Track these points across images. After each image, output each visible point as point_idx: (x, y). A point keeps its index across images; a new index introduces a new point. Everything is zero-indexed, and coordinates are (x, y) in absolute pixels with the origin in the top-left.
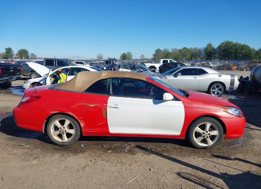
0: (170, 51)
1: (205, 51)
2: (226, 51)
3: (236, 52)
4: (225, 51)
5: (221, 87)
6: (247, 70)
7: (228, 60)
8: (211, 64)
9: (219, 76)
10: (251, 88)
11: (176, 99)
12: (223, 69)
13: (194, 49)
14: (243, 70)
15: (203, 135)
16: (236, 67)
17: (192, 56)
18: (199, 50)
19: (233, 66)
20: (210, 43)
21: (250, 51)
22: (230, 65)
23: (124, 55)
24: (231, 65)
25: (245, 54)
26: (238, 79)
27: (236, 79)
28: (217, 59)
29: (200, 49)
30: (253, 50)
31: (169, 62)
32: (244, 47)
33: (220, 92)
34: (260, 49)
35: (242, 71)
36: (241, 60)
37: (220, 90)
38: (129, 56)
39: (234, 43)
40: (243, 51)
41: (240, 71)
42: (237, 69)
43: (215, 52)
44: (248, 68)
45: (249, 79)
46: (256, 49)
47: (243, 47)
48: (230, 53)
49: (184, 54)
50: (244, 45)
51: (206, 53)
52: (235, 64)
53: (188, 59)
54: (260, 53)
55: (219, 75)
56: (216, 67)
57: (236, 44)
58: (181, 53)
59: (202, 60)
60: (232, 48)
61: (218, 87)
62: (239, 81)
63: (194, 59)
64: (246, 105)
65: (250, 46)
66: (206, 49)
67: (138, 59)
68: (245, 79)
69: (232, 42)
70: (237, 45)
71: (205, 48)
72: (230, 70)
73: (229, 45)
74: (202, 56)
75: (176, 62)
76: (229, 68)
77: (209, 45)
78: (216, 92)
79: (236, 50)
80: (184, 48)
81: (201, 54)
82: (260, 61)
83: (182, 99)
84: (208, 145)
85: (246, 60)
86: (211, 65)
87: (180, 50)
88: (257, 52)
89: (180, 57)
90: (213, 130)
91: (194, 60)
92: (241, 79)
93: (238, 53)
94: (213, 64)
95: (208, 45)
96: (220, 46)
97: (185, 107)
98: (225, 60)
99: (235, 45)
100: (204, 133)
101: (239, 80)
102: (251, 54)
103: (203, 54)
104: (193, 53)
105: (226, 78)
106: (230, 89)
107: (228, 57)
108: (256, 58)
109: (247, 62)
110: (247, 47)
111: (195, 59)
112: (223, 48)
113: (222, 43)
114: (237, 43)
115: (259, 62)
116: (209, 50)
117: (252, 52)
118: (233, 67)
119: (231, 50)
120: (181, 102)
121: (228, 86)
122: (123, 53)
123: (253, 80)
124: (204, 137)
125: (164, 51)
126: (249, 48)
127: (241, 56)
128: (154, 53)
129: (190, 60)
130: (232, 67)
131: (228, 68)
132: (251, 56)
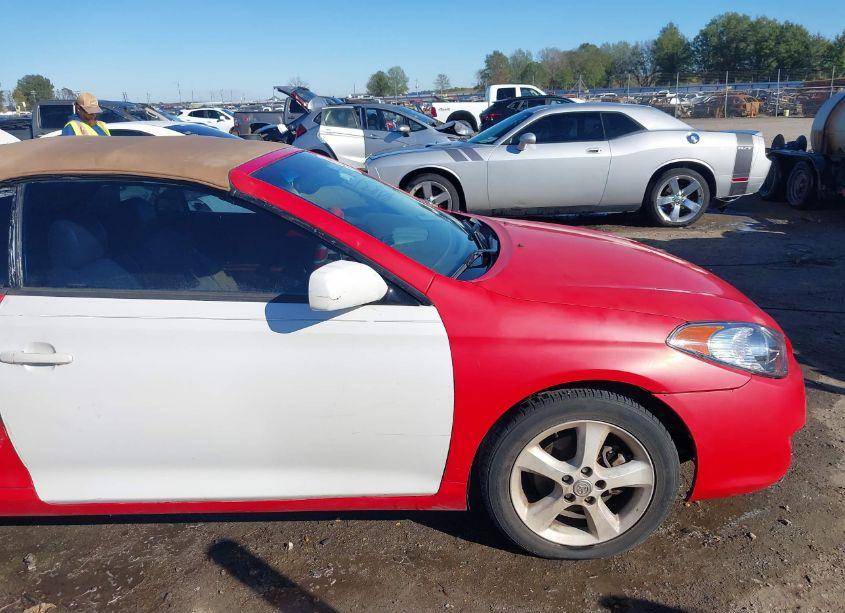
0: (536, 58)
1: (654, 52)
2: (725, 51)
3: (759, 54)
4: (720, 49)
5: (697, 183)
6: (794, 114)
7: (731, 81)
8: (671, 98)
9: (689, 138)
10: (815, 185)
11: (402, 293)
12: (712, 115)
13: (616, 47)
14: (781, 114)
15: (568, 489)
16: (757, 105)
17: (609, 73)
18: (636, 52)
19: (749, 100)
20: (671, 24)
21: (807, 47)
22: (737, 100)
23: (381, 80)
24: (742, 97)
25: (790, 57)
26: (767, 150)
27: (759, 148)
28: (694, 80)
29: (636, 47)
30: (818, 40)
31: (518, 94)
32: (785, 33)
33: (691, 205)
34: (841, 35)
35: (780, 119)
36: (774, 79)
37: (694, 197)
38: (398, 83)
39: (753, 19)
40: (782, 48)
41: (772, 119)
42: (760, 111)
43: (689, 57)
44: (799, 108)
45: (809, 148)
46: (827, 38)
47: (781, 32)
48: (739, 56)
49: (583, 69)
50: (788, 27)
51: (658, 62)
52: (754, 93)
53: (598, 84)
54: (841, 53)
55: (690, 133)
56: (689, 108)
57: (758, 22)
58: (572, 63)
59: (645, 85)
60: (744, 40)
61: (683, 184)
62: (768, 156)
63: (615, 84)
64: (797, 261)
65: (808, 29)
66: (658, 45)
67: (429, 92)
68: (792, 145)
69: (745, 18)
70: (760, 28)
71: (656, 43)
72: (739, 115)
73: (735, 27)
74: (645, 70)
75: (543, 94)
76: (734, 110)
77: (670, 31)
78: (677, 208)
79: (757, 43)
80: (584, 47)
81: (642, 64)
82: (840, 77)
83: (440, 289)
84: (597, 536)
85: (793, 78)
86: (674, 102)
87: (570, 55)
88: (831, 48)
89: (569, 79)
90: (621, 458)
91: (618, 87)
92: (777, 150)
93: (767, 56)
94: (681, 97)
95: (664, 31)
96: (704, 34)
97: (455, 341)
98: (722, 81)
99: (755, 27)
100: (569, 480)
101: (770, 153)
102: (809, 55)
103: (649, 66)
104: (612, 63)
105: (716, 149)
106: (733, 188)
107: (733, 70)
108: (828, 71)
109: (794, 85)
110: (798, 33)
111: (621, 85)
112: (716, 39)
113: (713, 22)
114: (764, 18)
115: (838, 83)
116: (669, 49)
117: (813, 50)
118: (748, 105)
119: (742, 45)
120: (430, 313)
121: (724, 179)
122: (375, 73)
123: (822, 149)
124: (571, 498)
125: (514, 58)
126: (804, 34)
127: (774, 64)
128: (483, 66)
129: (604, 87)
130: (745, 106)
131: (732, 108)
132: (809, 65)
